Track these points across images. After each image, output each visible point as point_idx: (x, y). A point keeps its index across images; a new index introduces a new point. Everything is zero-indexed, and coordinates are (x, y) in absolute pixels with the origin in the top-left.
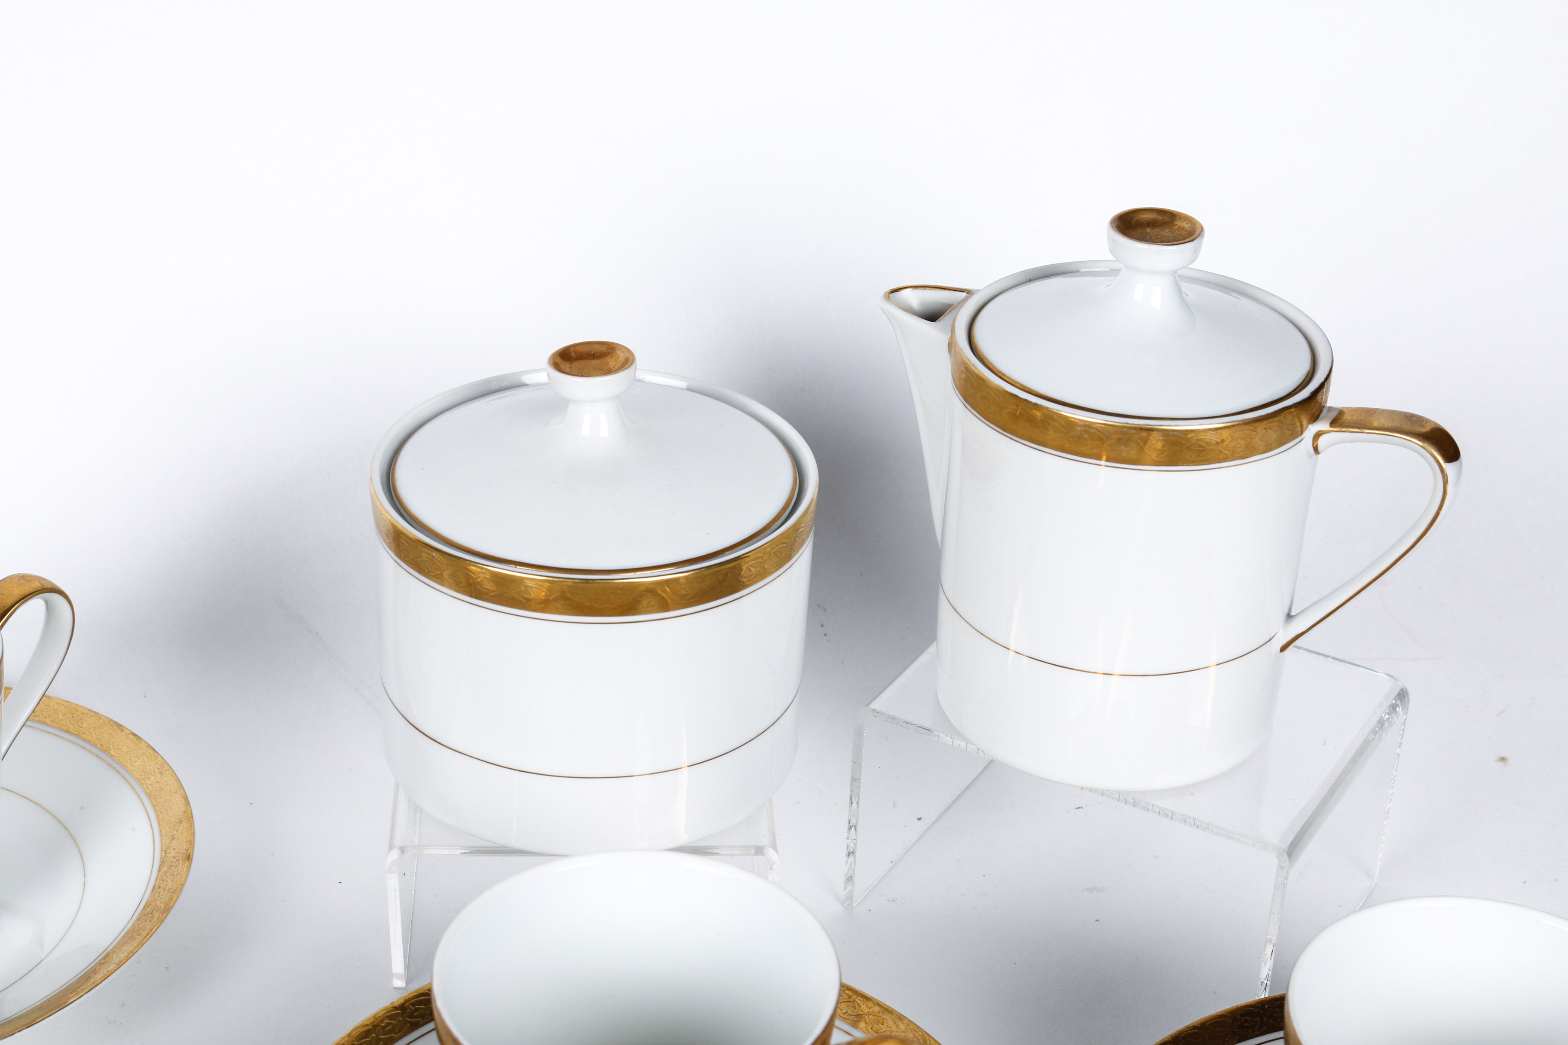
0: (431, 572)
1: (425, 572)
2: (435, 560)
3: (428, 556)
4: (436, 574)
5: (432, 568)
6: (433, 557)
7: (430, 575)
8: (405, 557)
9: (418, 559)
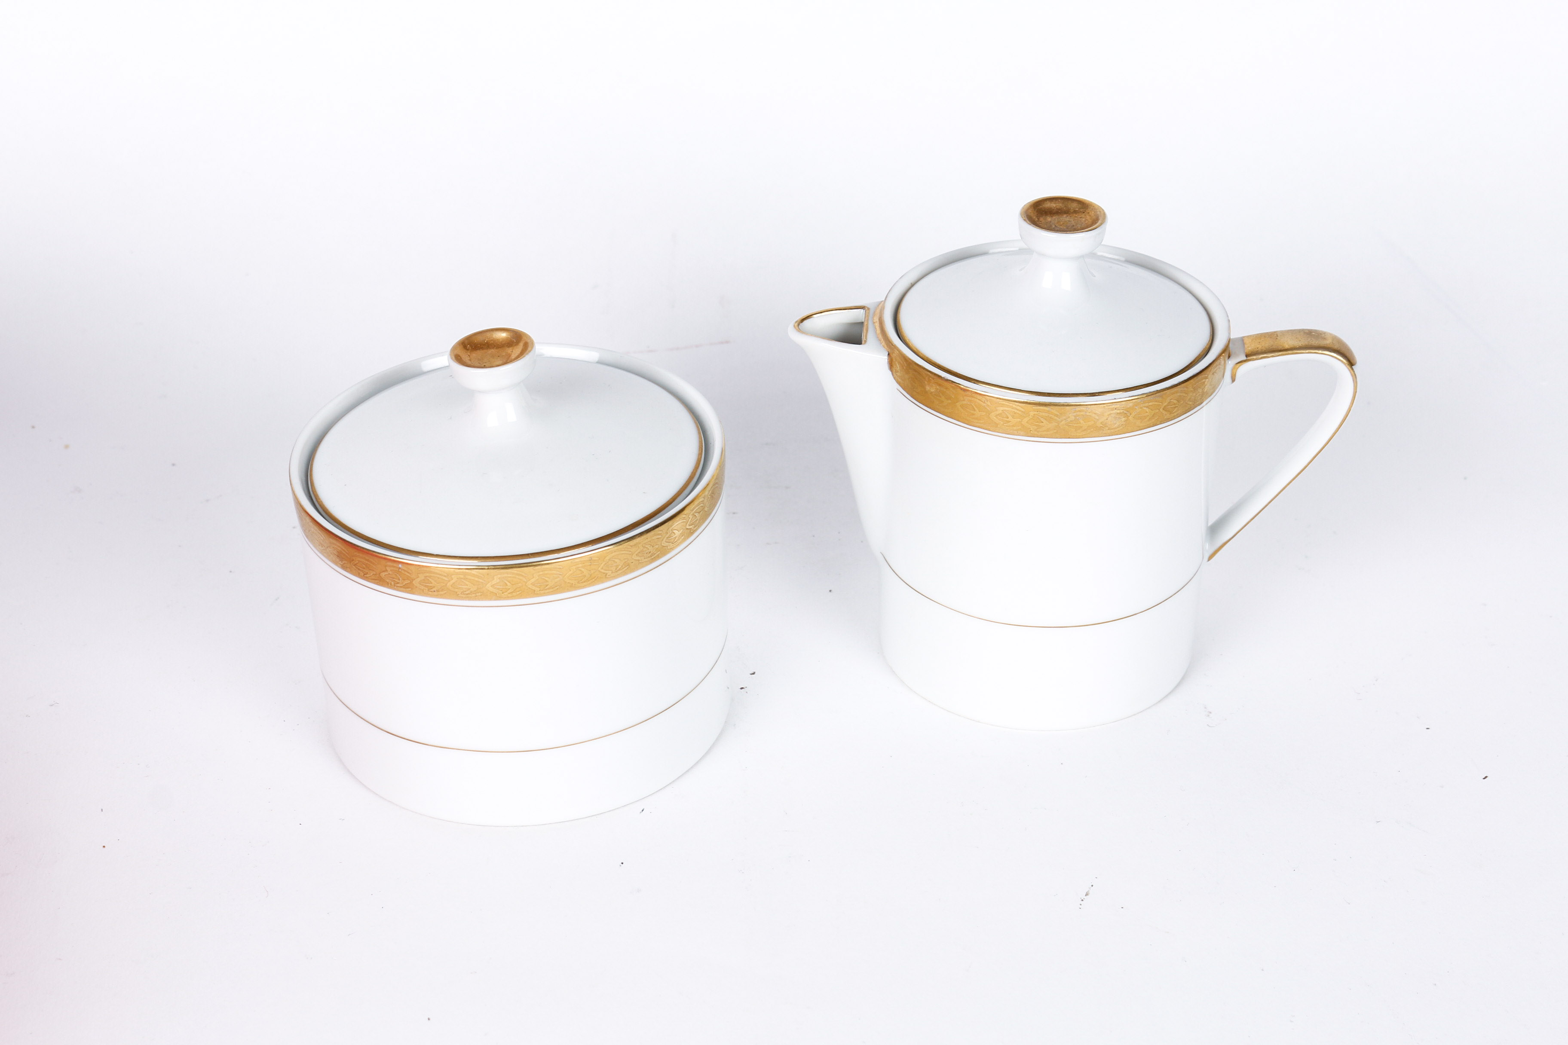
0: (398, 583)
1: (391, 584)
2: (403, 572)
3: (392, 569)
4: (404, 584)
5: (399, 580)
6: (400, 568)
7: (397, 586)
8: (365, 575)
9: (382, 574)
